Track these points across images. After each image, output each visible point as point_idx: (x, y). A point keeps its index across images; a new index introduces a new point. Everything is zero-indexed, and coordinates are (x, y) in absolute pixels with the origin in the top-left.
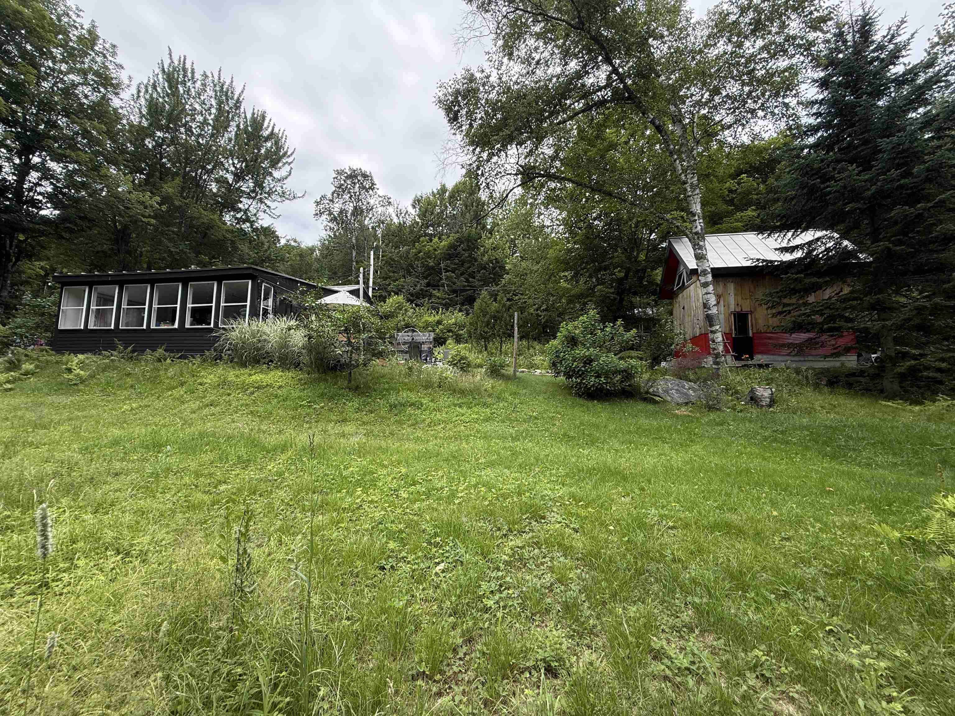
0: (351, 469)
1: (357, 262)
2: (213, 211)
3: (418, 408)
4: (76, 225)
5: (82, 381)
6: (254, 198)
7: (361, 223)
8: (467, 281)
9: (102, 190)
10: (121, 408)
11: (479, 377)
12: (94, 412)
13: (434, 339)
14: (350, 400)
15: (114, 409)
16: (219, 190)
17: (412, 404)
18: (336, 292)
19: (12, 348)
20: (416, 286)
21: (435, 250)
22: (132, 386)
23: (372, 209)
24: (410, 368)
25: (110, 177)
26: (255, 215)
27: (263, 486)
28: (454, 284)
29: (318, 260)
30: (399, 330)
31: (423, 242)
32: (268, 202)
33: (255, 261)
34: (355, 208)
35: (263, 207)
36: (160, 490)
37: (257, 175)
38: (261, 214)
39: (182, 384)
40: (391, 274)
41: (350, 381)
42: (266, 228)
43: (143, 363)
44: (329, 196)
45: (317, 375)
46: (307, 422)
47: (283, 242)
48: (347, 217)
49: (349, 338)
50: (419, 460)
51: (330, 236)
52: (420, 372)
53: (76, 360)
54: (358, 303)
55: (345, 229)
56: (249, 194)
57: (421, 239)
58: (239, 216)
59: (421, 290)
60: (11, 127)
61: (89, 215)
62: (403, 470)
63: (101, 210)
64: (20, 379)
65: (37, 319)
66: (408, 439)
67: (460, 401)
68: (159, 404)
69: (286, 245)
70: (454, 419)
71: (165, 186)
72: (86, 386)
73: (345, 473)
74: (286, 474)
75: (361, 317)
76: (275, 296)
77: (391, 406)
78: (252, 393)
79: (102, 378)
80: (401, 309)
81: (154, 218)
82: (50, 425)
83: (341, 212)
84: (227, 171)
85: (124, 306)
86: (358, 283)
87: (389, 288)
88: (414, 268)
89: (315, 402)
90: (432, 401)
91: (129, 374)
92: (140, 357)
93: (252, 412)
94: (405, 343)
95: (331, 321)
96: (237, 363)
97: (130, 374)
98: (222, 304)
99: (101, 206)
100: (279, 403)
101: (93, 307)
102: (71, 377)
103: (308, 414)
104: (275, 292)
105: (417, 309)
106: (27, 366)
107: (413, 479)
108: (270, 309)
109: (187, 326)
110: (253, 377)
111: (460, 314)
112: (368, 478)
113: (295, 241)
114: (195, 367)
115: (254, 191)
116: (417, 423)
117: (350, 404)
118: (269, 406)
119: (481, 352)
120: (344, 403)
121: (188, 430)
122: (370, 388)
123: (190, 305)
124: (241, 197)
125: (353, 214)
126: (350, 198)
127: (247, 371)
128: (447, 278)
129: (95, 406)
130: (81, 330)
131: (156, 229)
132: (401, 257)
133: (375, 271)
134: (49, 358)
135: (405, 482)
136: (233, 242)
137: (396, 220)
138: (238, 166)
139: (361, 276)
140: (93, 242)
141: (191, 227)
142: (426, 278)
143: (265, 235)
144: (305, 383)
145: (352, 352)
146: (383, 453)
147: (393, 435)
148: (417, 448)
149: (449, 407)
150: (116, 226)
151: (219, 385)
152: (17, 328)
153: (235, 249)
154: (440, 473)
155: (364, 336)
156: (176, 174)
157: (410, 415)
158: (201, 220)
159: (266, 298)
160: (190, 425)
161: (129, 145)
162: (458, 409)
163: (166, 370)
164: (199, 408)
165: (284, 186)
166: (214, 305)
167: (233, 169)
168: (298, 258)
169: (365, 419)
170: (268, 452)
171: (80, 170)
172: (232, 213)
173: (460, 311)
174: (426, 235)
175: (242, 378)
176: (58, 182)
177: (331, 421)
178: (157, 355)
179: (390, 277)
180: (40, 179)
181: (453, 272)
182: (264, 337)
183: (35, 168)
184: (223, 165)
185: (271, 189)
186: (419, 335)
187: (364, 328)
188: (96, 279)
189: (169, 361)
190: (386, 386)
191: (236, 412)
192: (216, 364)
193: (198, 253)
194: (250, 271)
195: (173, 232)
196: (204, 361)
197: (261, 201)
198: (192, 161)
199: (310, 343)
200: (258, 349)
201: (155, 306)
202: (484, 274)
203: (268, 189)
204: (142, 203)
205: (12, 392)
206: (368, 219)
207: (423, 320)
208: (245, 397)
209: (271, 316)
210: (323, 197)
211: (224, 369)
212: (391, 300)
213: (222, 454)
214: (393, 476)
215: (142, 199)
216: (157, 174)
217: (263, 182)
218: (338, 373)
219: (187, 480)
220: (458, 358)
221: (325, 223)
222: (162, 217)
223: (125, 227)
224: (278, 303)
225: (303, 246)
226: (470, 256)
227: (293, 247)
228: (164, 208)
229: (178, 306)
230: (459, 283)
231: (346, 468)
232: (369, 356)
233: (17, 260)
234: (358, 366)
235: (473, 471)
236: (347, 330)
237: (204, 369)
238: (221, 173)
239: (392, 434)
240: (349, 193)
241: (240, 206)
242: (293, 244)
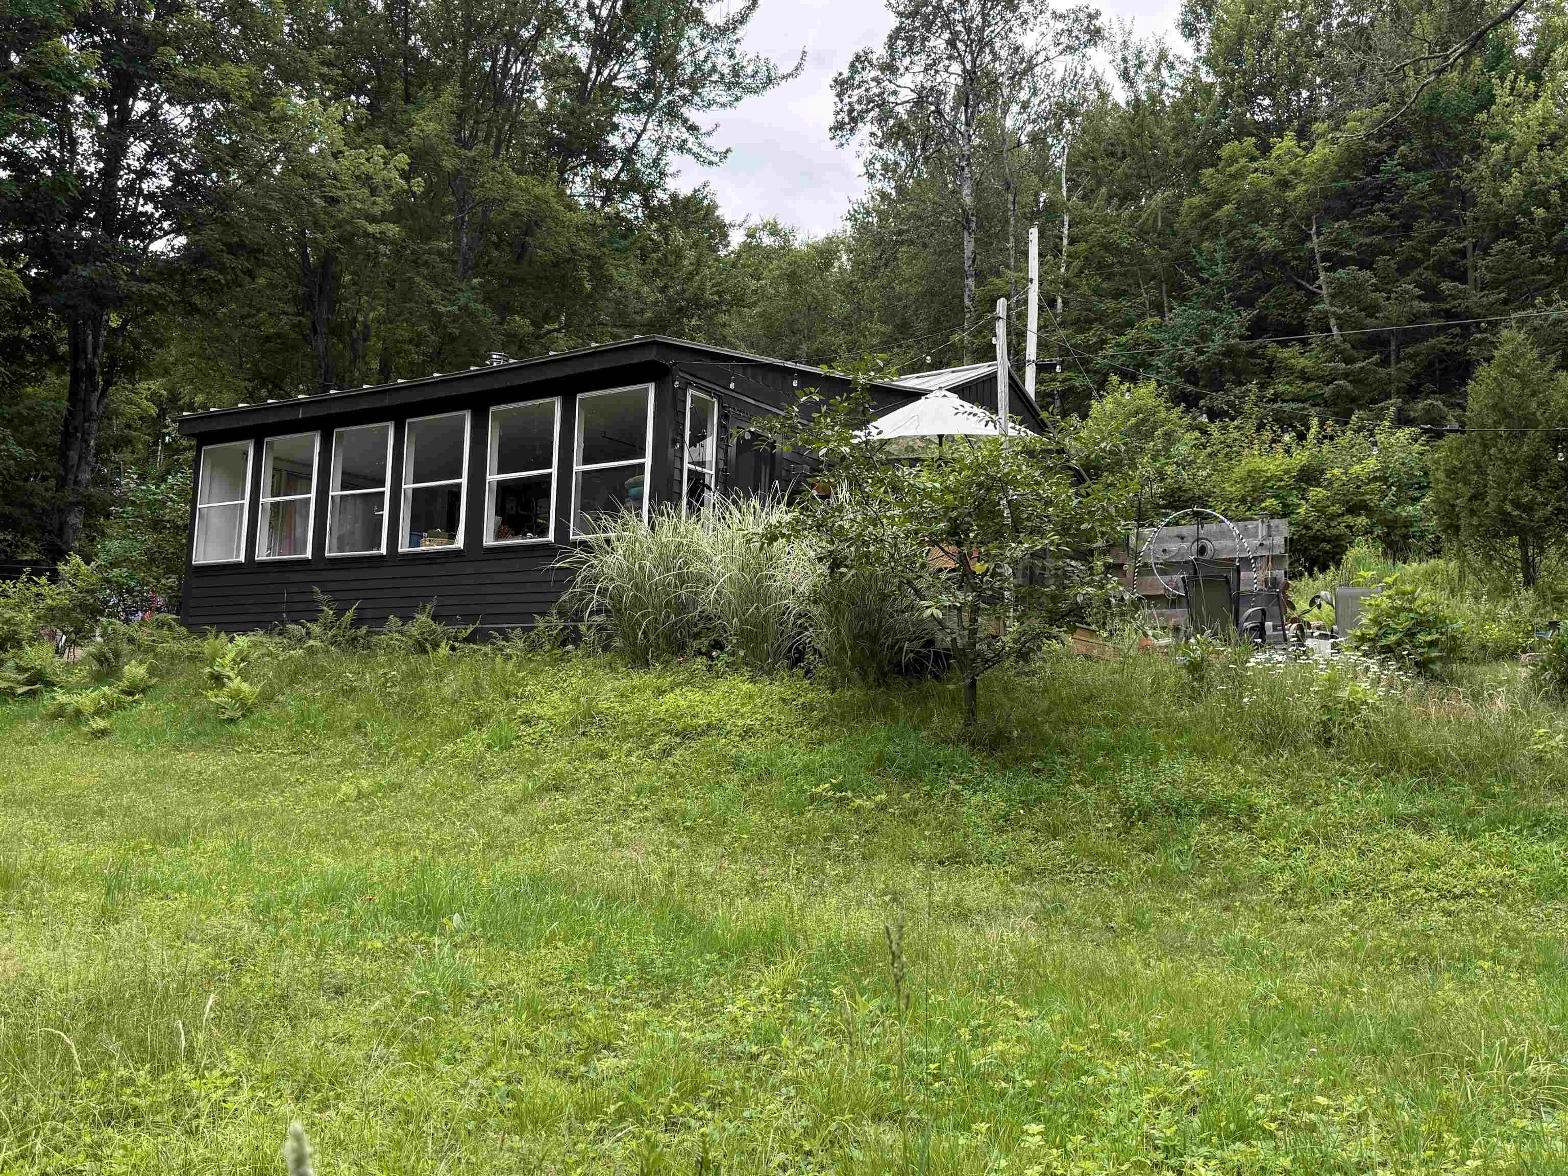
0: (1000, 1046)
1: (980, 277)
2: (540, 171)
3: (1239, 827)
4: (222, 269)
5: (247, 710)
6: (649, 109)
7: (991, 127)
8: (1431, 293)
9: (273, 160)
10: (334, 791)
11: (1500, 705)
12: (274, 800)
13: (1290, 543)
14: (973, 785)
15: (317, 794)
16: (551, 102)
17: (1212, 810)
18: (914, 395)
19: (104, 620)
20: (1205, 337)
21: (1284, 184)
22: (358, 727)
23: (1031, 67)
24: (1195, 668)
25: (292, 118)
26: (656, 162)
27: (716, 1074)
28: (1371, 310)
29: (849, 289)
30: (1142, 519)
31: (1233, 160)
32: (692, 114)
33: (659, 317)
34: (970, 76)
35: (679, 132)
36: (446, 1053)
37: (659, 30)
38: (673, 159)
39: (480, 721)
40: (1109, 304)
41: (972, 714)
42: (688, 200)
43: (382, 659)
44: (880, 52)
45: (859, 694)
46: (836, 858)
47: (736, 238)
48: (939, 112)
49: (963, 560)
50: (1257, 1041)
51: (884, 196)
52: (1239, 681)
53: (231, 651)
54: (991, 431)
55: (937, 162)
56: (636, 96)
57: (1226, 151)
58: (609, 174)
59: (1229, 352)
60: (93, 32)
61: (250, 237)
62: (1196, 1075)
63: (274, 218)
64: (121, 706)
65: (150, 539)
66: (1206, 951)
67: (1421, 803)
68: (423, 782)
69: (746, 247)
70: (1397, 878)
71: (418, 118)
72: (256, 725)
73: (977, 1059)
74: (786, 1041)
75: (1004, 483)
76: (723, 429)
77: (1127, 813)
78: (667, 752)
79: (291, 703)
80: (1149, 436)
81: (396, 217)
82: (186, 835)
83: (922, 98)
84: (575, 36)
85: (335, 492)
86: (987, 353)
87: (1099, 360)
88: (1195, 271)
89: (858, 788)
90: (1297, 798)
91: (349, 692)
92: (374, 639)
93: (668, 815)
94: (1167, 568)
95: (899, 502)
96: (620, 652)
97: (353, 690)
98: (578, 467)
99: (273, 206)
100: (745, 784)
101: (266, 500)
102: (223, 699)
103: (836, 830)
104: (724, 416)
105: (1213, 429)
106: (134, 670)
107: (1237, 1113)
108: (710, 472)
109: (489, 541)
110: (669, 698)
111: (1404, 434)
112: (1059, 1088)
113: (774, 231)
114: (510, 666)
115: (647, 85)
116: (1235, 887)
117: (977, 799)
118: (716, 798)
119: (1504, 591)
120: (956, 796)
121: (501, 867)
122: (1045, 740)
123: (493, 477)
124: (612, 112)
125: (964, 99)
126: (951, 43)
127: (649, 678)
128: (1340, 292)
129: (276, 783)
130: (239, 564)
131: (398, 254)
132: (1142, 233)
133: (1047, 302)
134: (175, 647)
135: (1207, 1124)
136: (597, 263)
137: (1120, 95)
138: (604, 13)
139: (1001, 328)
140: (259, 310)
141: (483, 228)
142: (1247, 302)
143: (685, 225)
144: (824, 721)
145: (975, 610)
146: (1111, 995)
147: (1140, 925)
148: (1244, 986)
149: (1371, 825)
150: (305, 256)
151: (574, 724)
152: (113, 565)
153: (602, 281)
154: (1352, 1103)
155: (1018, 549)
156: (444, 75)
157: (1206, 854)
158: (512, 206)
159: (698, 438)
160: (508, 850)
161: (331, 16)
162: (1412, 837)
163: (439, 676)
164: (527, 798)
165: (739, 50)
166: (554, 471)
167: (590, 25)
168: (784, 288)
169: (1034, 855)
170: (725, 955)
171: (230, 113)
172: (591, 169)
173: (1402, 420)
174: (1242, 130)
175: (638, 701)
176: (183, 158)
177: (913, 859)
178: (415, 631)
179: (1101, 318)
180: (148, 157)
181: (1365, 265)
182: (697, 566)
183: (138, 129)
184: (564, 19)
185: (698, 67)
186: (1225, 534)
187: (1017, 520)
188: (270, 419)
189: (444, 650)
190: (1105, 735)
191: (625, 814)
192: (564, 658)
193: (505, 310)
194: (651, 355)
195: (440, 253)
196: (533, 647)
197: (672, 114)
198: (481, 27)
199: (835, 581)
200: (681, 607)
201: (408, 486)
202: (1508, 255)
203: (689, 69)
204: (365, 180)
205: (105, 741)
206: (1015, 108)
207: (1239, 471)
208: (649, 765)
209: (711, 497)
210: (860, 60)
211: (586, 673)
212: (1108, 404)
213: (597, 948)
214: (1155, 1091)
215: (367, 168)
216: (399, 85)
217: (677, 49)
218: (929, 683)
219: (510, 1027)
220: (1404, 621)
221: (868, 151)
222: (414, 214)
223: (328, 259)
224: (732, 451)
225: (799, 242)
226: (1436, 188)
227: (769, 254)
228: (418, 185)
229: (464, 481)
230: (1391, 309)
231: (981, 1039)
232: (1036, 623)
233: (108, 383)
234: (999, 657)
235: (1498, 1108)
236: (956, 532)
237: (534, 673)
238: (558, 44)
239: (1137, 922)
240: (948, 25)
241: (614, 140)
242: (767, 240)
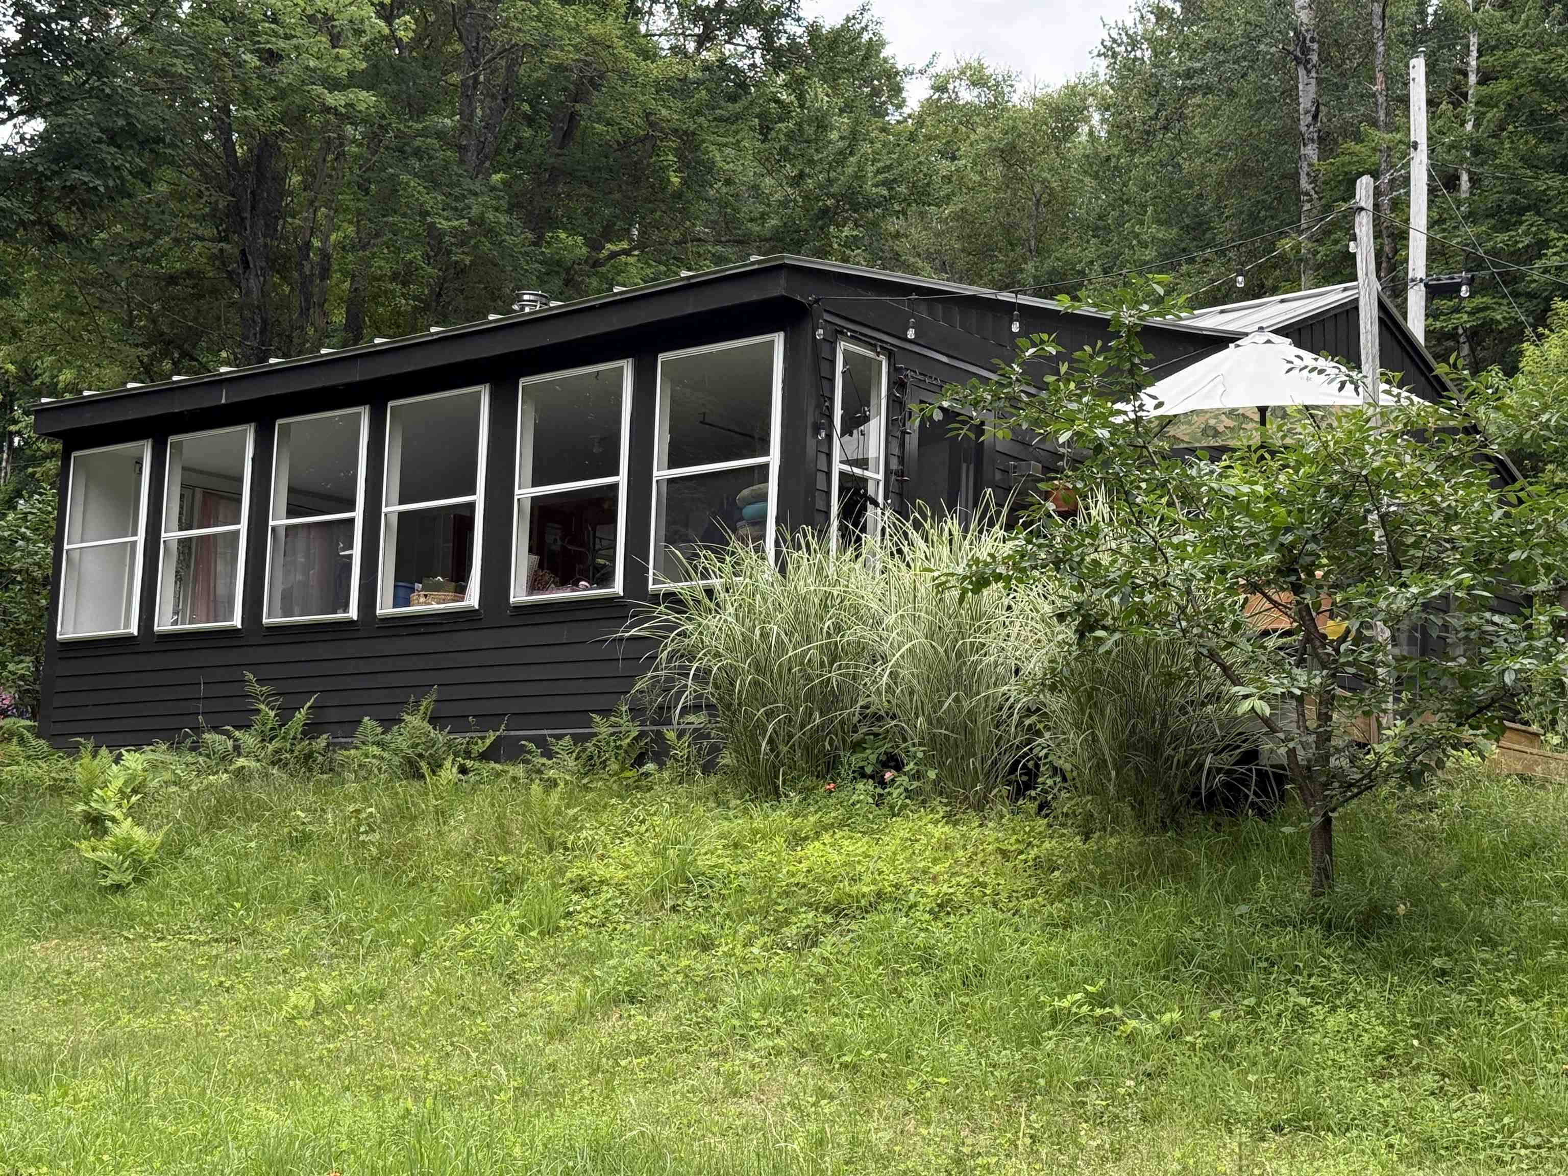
1: (1326, 142)
4: (100, 171)
5: (142, 873)
10: (279, 1002)
12: (185, 1017)
22: (316, 898)
33: (790, 226)
39: (507, 888)
41: (1325, 875)
42: (836, 34)
43: (352, 787)
45: (1131, 842)
46: (1097, 1119)
49: (1305, 616)
51: (1161, 14)
53: (117, 777)
54: (1349, 398)
63: (180, 87)
68: (417, 988)
69: (932, 107)
72: (156, 895)
75: (1374, 484)
76: (896, 404)
78: (810, 939)
81: (370, 81)
82: (46, 1074)
85: (278, 520)
87: (1536, 275)
89: (1130, 1000)
91: (301, 841)
92: (340, 755)
93: (814, 1044)
96: (732, 774)
97: (306, 837)
98: (661, 473)
99: (180, 67)
100: (942, 993)
101: (171, 535)
102: (104, 854)
103: (1095, 1070)
104: (897, 384)
108: (875, 476)
109: (518, 594)
110: (813, 849)
113: (978, 80)
114: (554, 799)
117: (1337, 1021)
118: (894, 1015)
120: (1300, 1015)
121: (544, 1128)
122: (1454, 922)
123: (524, 492)
127: (782, 816)
129: (187, 988)
130: (130, 638)
131: (374, 138)
134: (31, 771)
136: (689, 142)
139: (1364, 226)
140: (158, 234)
143: (832, 77)
144: (1072, 888)
145: (1327, 701)
150: (229, 146)
151: (658, 894)
155: (1401, 597)
158: (556, 55)
159: (855, 420)
160: (553, 1099)
163: (441, 815)
164: (583, 1013)
166: (622, 479)
168: (996, 172)
169: (1439, 1117)
175: (763, 855)
177: (1229, 1121)
178: (402, 743)
179: (1537, 204)
182: (855, 633)
187: (1396, 549)
188: (177, 406)
189: (449, 772)
191: (744, 1043)
192: (642, 784)
193: (543, 222)
194: (777, 288)
195: (440, 135)
196: (591, 766)
199: (1086, 654)
200: (829, 700)
201: (391, 509)
204: (322, 21)
208: (781, 961)
209: (878, 516)
211: (678, 810)
212: (1553, 348)
218: (1250, 823)
222: (399, 73)
223: (265, 149)
224: (912, 441)
225: (1020, 96)
227: (969, 115)
228: (405, 27)
229: (479, 498)
232: (1433, 722)
234: (1370, 779)
236: (1291, 570)
237: (594, 809)
242: (967, 95)
